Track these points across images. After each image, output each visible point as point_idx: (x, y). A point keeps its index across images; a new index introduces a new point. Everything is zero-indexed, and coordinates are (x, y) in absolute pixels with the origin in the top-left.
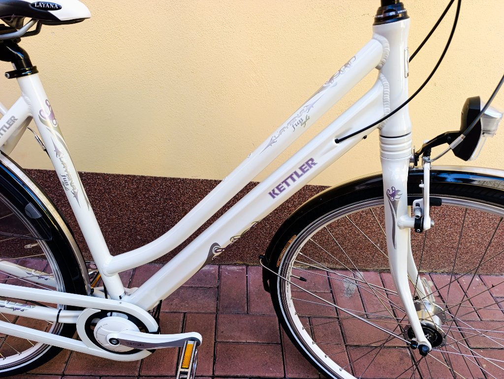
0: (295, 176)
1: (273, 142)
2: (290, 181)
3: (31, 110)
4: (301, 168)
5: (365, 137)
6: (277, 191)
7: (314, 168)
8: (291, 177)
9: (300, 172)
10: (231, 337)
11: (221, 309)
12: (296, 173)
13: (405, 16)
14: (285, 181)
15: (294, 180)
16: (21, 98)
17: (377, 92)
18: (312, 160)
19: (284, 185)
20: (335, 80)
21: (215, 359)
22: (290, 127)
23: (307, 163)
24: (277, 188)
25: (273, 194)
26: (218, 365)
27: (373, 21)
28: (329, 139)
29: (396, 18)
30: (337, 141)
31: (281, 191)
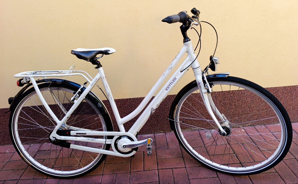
0: (172, 83)
1: (164, 75)
2: (170, 85)
3: (101, 76)
4: (173, 81)
5: (188, 70)
6: (167, 88)
7: (177, 80)
8: (171, 83)
9: (173, 82)
10: (163, 157)
11: (157, 148)
12: (172, 82)
13: (190, 40)
14: (169, 85)
15: (172, 84)
16: (98, 73)
17: (188, 58)
18: (175, 78)
19: (169, 86)
20: (177, 57)
21: (158, 164)
22: (168, 70)
23: (174, 79)
24: (167, 87)
25: (167, 89)
26: (159, 166)
27: (183, 42)
28: (178, 72)
29: (188, 41)
30: (181, 72)
31: (169, 88)
